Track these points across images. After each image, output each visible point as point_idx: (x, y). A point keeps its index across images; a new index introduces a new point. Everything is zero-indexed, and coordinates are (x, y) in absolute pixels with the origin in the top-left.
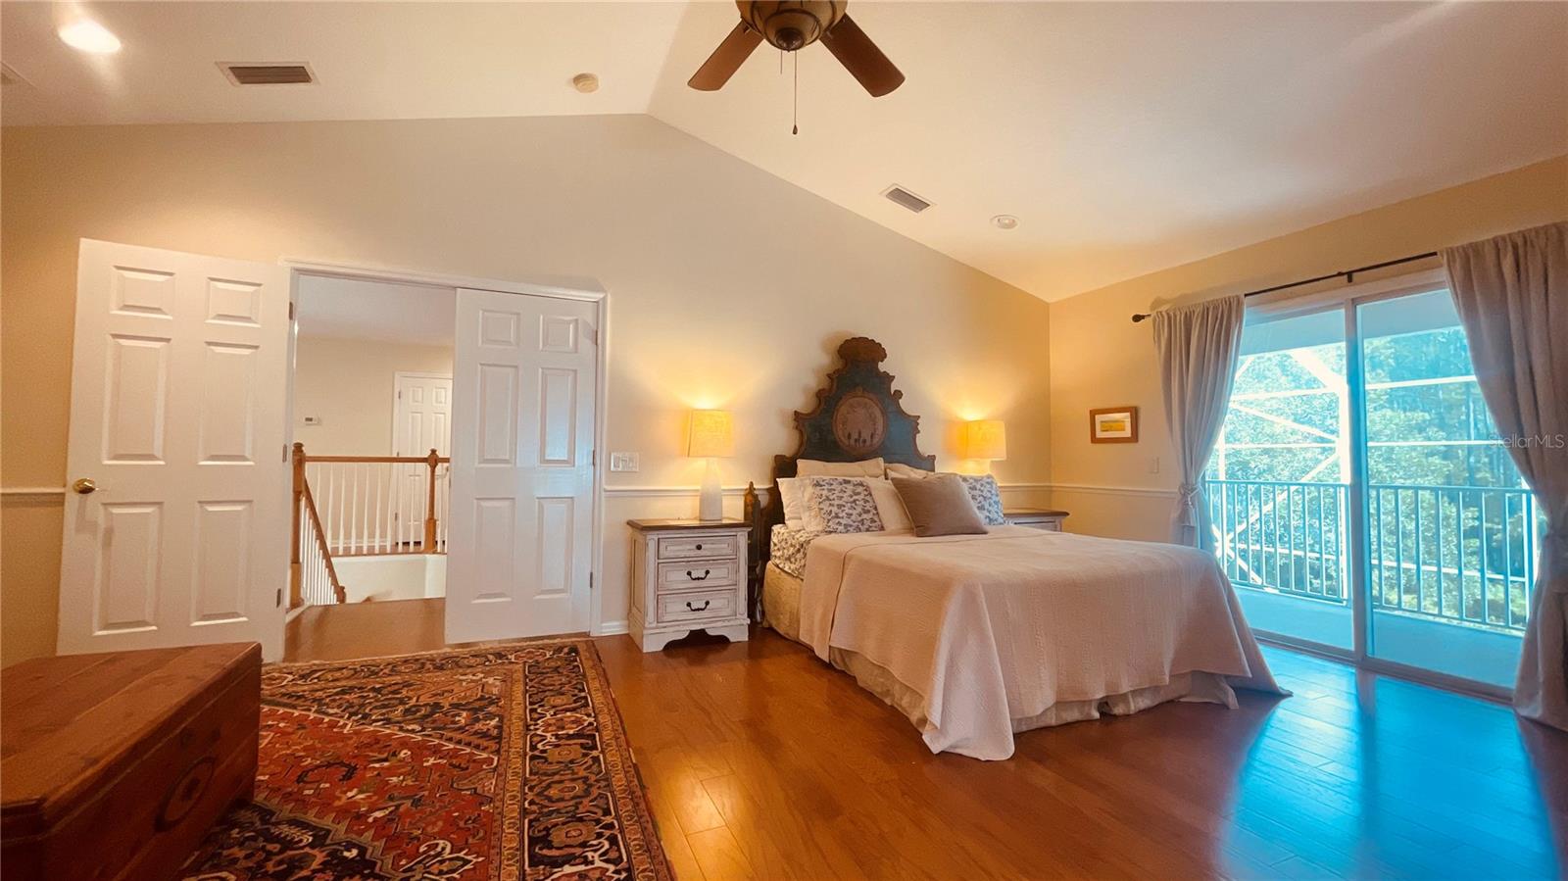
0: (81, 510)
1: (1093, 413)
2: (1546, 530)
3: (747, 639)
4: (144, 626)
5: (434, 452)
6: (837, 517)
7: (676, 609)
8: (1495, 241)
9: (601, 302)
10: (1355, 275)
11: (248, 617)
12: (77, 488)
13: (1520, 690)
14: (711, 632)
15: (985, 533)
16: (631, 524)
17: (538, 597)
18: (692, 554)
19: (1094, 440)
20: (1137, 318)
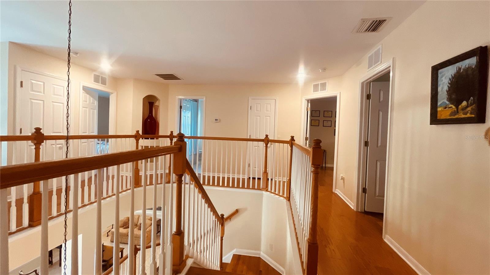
5: (267, 136)
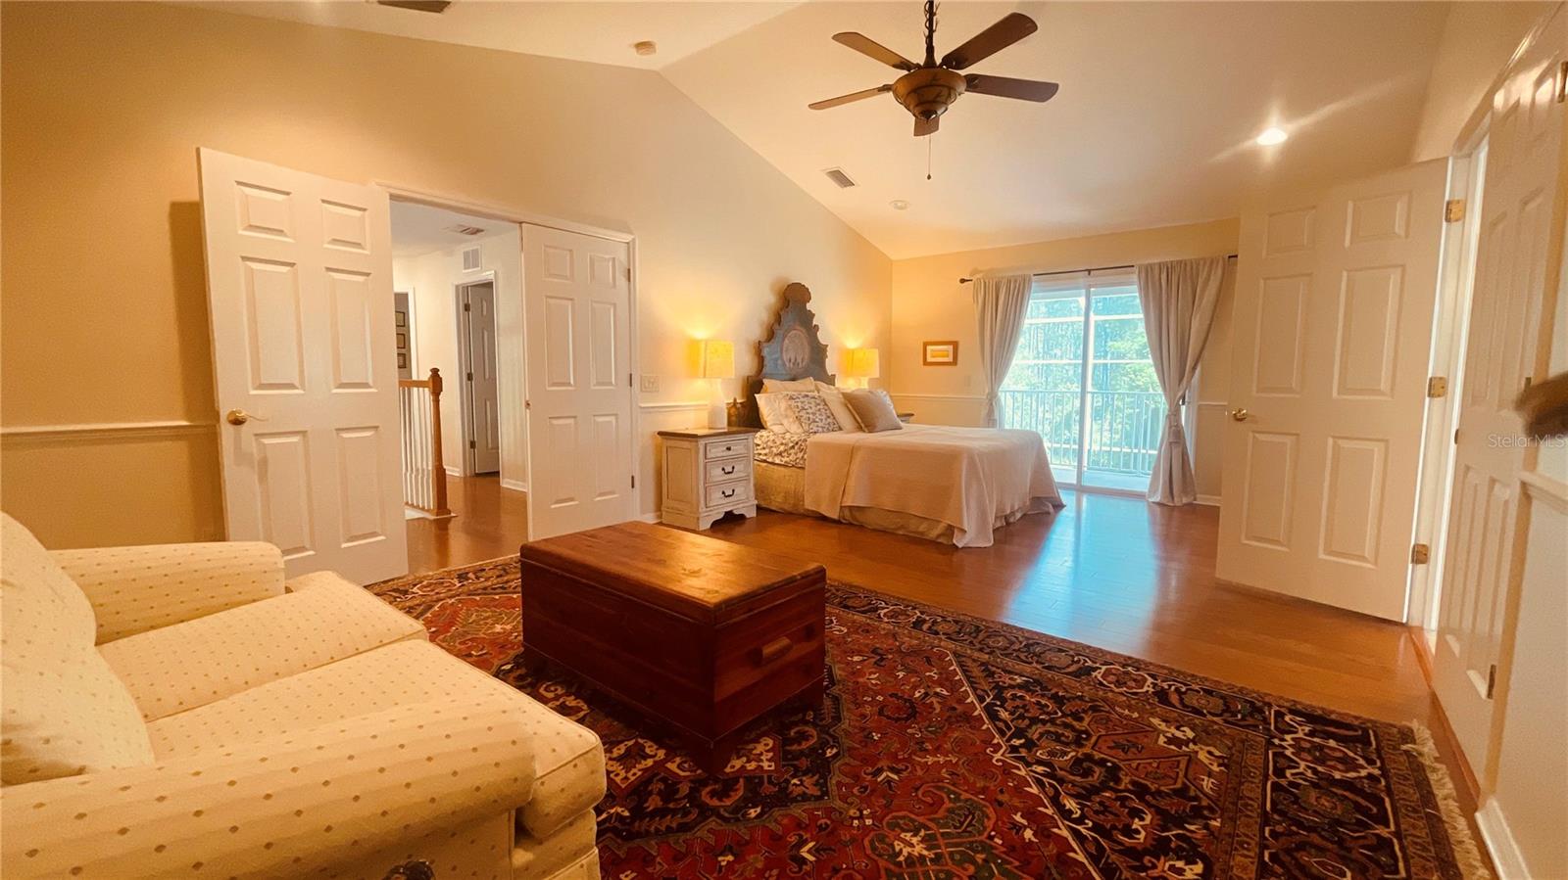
0: (237, 440)
1: (926, 345)
2: (1167, 412)
3: (755, 515)
4: (303, 552)
6: (815, 421)
7: (716, 497)
8: (1160, 264)
9: (631, 244)
10: (1092, 272)
11: (385, 535)
12: (231, 419)
13: (1149, 491)
14: (736, 512)
15: (901, 429)
16: (660, 433)
17: (553, 506)
18: (724, 454)
19: (926, 363)
20: (963, 281)
